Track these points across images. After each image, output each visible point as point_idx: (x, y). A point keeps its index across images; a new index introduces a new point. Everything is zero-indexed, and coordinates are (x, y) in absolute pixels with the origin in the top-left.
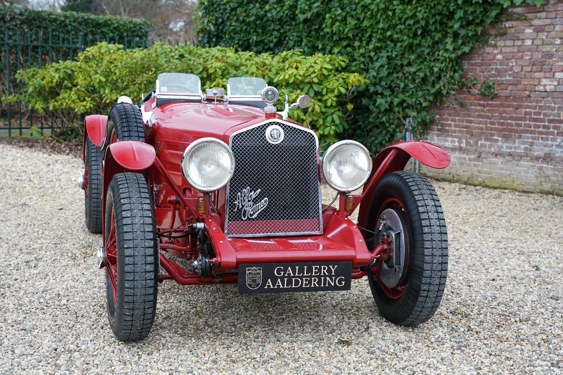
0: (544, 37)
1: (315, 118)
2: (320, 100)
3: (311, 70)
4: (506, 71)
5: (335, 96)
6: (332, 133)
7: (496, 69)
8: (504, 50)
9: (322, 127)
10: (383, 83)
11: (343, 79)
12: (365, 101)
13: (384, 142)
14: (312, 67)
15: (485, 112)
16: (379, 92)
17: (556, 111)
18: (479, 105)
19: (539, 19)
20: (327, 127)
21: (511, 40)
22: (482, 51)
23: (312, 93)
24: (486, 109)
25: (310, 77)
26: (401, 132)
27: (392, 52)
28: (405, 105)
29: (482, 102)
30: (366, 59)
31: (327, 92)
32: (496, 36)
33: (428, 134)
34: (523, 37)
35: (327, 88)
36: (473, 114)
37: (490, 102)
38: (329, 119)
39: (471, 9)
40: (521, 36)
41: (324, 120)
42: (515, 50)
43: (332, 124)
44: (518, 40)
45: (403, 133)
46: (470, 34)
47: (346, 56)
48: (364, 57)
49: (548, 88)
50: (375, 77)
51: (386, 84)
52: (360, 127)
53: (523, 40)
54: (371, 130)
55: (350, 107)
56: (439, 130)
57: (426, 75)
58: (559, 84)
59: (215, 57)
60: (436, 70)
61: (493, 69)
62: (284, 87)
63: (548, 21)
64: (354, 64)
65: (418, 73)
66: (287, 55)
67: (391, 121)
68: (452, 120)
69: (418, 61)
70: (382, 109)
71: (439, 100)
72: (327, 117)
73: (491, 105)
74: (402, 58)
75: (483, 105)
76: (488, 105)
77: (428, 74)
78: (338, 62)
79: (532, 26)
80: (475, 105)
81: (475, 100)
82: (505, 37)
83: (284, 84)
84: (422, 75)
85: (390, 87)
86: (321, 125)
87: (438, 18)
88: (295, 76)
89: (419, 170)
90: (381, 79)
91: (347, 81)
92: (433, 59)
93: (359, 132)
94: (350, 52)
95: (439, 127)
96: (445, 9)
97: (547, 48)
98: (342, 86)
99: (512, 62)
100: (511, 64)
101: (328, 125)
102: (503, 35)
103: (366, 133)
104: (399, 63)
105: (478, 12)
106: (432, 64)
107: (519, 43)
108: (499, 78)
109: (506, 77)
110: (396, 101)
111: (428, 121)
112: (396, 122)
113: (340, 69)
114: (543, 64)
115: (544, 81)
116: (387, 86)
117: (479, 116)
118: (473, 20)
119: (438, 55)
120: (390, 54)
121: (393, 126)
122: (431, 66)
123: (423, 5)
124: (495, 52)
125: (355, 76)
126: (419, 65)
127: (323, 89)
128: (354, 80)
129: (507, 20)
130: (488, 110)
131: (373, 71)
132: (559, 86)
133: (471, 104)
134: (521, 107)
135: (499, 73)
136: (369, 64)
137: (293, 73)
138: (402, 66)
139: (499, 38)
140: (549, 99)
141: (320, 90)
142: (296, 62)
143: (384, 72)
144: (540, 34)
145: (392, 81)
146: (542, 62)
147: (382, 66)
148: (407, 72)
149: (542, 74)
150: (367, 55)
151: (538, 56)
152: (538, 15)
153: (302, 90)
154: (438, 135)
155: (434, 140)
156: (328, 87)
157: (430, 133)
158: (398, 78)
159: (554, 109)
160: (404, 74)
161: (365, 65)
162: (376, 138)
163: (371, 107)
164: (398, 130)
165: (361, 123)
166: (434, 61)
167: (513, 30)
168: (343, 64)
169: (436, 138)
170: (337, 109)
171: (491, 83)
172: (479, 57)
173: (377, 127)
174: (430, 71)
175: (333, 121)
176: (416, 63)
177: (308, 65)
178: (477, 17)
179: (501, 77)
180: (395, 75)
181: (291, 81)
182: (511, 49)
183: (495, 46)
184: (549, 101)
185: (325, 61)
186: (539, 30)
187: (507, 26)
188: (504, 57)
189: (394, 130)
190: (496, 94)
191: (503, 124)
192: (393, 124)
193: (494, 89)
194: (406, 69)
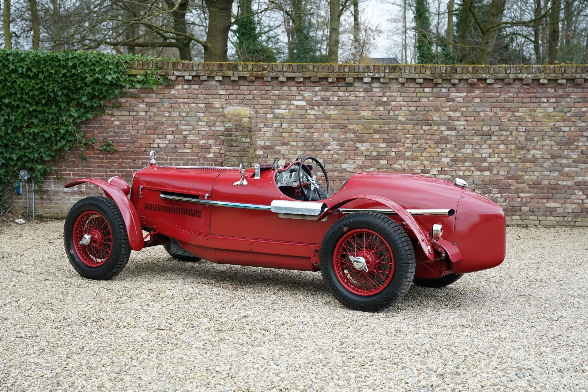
0: (155, 111)
4: (124, 133)
7: (114, 131)
8: (120, 117)
15: (105, 163)
17: (169, 161)
18: (99, 158)
19: (150, 98)
21: (126, 111)
22: (99, 118)
24: (105, 161)
27: (8, 115)
28: (26, 159)
29: (101, 156)
32: (113, 108)
34: (138, 110)
36: (92, 165)
37: (109, 156)
39: (97, 87)
40: (135, 108)
42: (132, 118)
44: (133, 111)
45: (17, 184)
46: (95, 105)
49: (161, 146)
53: (137, 112)
56: (55, 179)
57: (51, 136)
58: (170, 143)
60: (62, 132)
61: (111, 131)
63: (158, 100)
65: (41, 134)
67: (5, 174)
68: (70, 171)
69: (41, 125)
71: (57, 155)
73: (110, 158)
74: (21, 121)
75: (102, 158)
76: (106, 158)
77: (53, 135)
79: (144, 102)
80: (94, 158)
81: (94, 154)
82: (121, 109)
84: (47, 136)
85: (6, 145)
87: (65, 92)
89: (35, 213)
92: (55, 123)
95: (55, 176)
96: (71, 85)
97: (159, 118)
99: (129, 127)
100: (128, 128)
102: (119, 107)
104: (19, 126)
105: (104, 90)
106: (56, 127)
107: (135, 113)
108: (117, 138)
109: (124, 137)
110: (15, 157)
111: (48, 172)
112: (11, 174)
114: (155, 129)
115: (158, 141)
117: (98, 167)
118: (98, 95)
119: (63, 121)
121: (8, 178)
123: (50, 81)
124: (113, 119)
126: (42, 127)
129: (121, 97)
130: (108, 162)
132: (170, 144)
133: (90, 158)
134: (139, 159)
135: (117, 134)
138: (22, 127)
139: (115, 109)
140: (162, 153)
144: (151, 109)
146: (155, 128)
148: (27, 132)
149: (156, 136)
151: (151, 123)
152: (149, 95)
154: (55, 183)
155: (51, 188)
158: (17, 137)
159: (167, 160)
160: (23, 134)
166: (57, 124)
167: (127, 104)
169: (52, 185)
171: (111, 142)
172: (97, 122)
174: (54, 133)
176: (38, 125)
178: (102, 93)
179: (119, 137)
182: (128, 118)
183: (112, 115)
184: (162, 155)
186: (150, 105)
187: (122, 101)
188: (121, 123)
189: (9, 181)
190: (116, 151)
191: (122, 172)
192: (7, 176)
193: (113, 146)
194: (25, 130)
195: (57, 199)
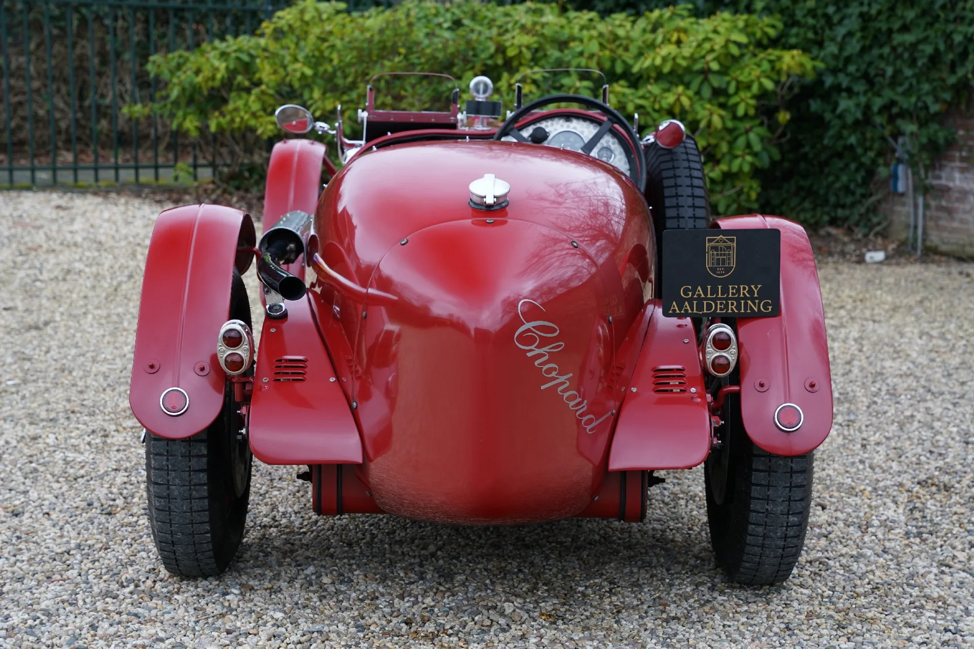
1: (713, 141)
2: (722, 106)
3: (707, 46)
5: (754, 97)
6: (746, 168)
9: (727, 158)
10: (852, 68)
11: (771, 61)
12: (815, 105)
13: (852, 186)
14: (707, 39)
16: (844, 85)
20: (736, 157)
23: (707, 92)
25: (703, 60)
26: (887, 165)
27: (869, 4)
28: (895, 110)
30: (818, 22)
31: (738, 89)
33: (941, 167)
35: (739, 83)
38: (741, 141)
41: (731, 144)
43: (747, 151)
45: (892, 168)
47: (778, 16)
48: (814, 16)
50: (836, 57)
51: (858, 70)
52: (805, 156)
54: (826, 163)
55: (784, 117)
56: (963, 159)
57: (937, 50)
59: (518, 25)
60: (958, 38)
62: (652, 81)
64: (794, 30)
65: (921, 47)
66: (661, 16)
67: (868, 144)
69: (923, 22)
70: (850, 120)
71: (964, 100)
72: (736, 139)
74: (889, 17)
77: (942, 47)
78: (761, 29)
83: (653, 74)
84: (928, 49)
85: (866, 76)
86: (724, 155)
88: (674, 59)
89: (924, 240)
90: (848, 60)
91: (778, 65)
92: (952, 16)
93: (803, 166)
94: (788, 8)
95: (964, 154)
98: (768, 77)
101: (739, 153)
103: (816, 169)
104: (884, 28)
106: (951, 27)
110: (877, 103)
111: (941, 141)
112: (877, 145)
113: (765, 41)
116: (858, 74)
119: (964, 9)
120: (865, 9)
121: (871, 154)
122: (948, 31)
125: (793, 57)
126: (925, 30)
127: (728, 83)
128: (792, 63)
131: (832, 44)
136: (824, 31)
137: (670, 54)
138: (890, 32)
141: (724, 86)
142: (679, 30)
143: (854, 46)
145: (870, 64)
147: (850, 34)
148: (899, 44)
150: (820, 12)
153: (687, 86)
154: (963, 170)
155: (953, 180)
156: (741, 78)
157: (945, 166)
158: (881, 56)
160: (894, 49)
161: (816, 33)
162: (838, 178)
163: (828, 116)
164: (881, 161)
165: (807, 149)
166: (955, 20)
168: (772, 33)
169: (957, 175)
170: (757, 122)
173: (840, 155)
174: (945, 42)
175: (749, 145)
176: (918, 25)
177: (701, 37)
180: (875, 52)
181: (666, 69)
185: (736, 27)
189: (874, 162)
192: (870, 149)
194: (898, 38)
195: (965, 212)
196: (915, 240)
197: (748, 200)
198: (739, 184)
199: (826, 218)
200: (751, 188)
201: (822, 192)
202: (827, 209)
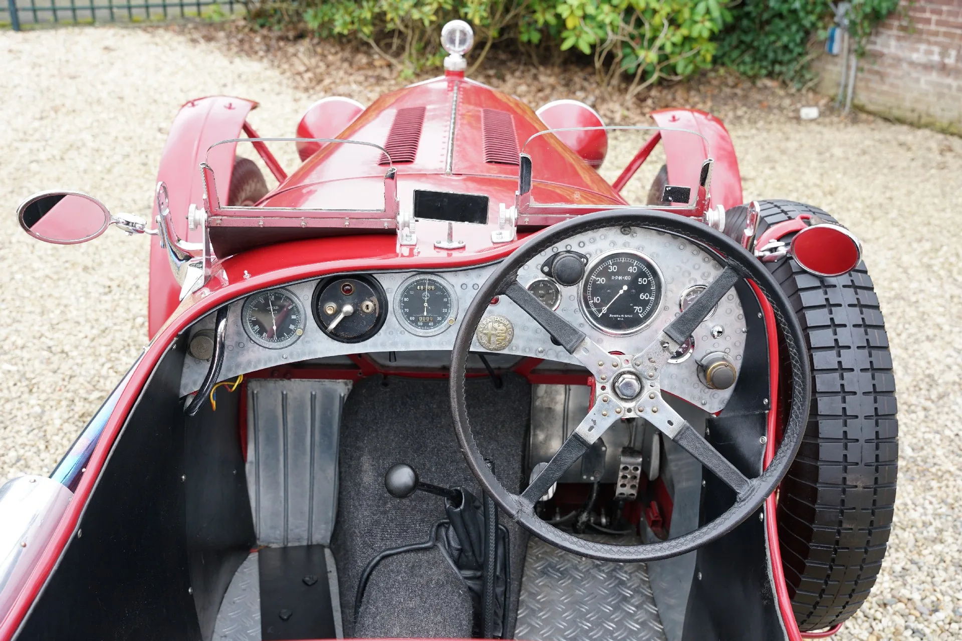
1: (676, 7)
6: (706, 34)
9: (688, 23)
13: (791, 45)
20: (696, 22)
26: (825, 28)
33: (877, 34)
41: (692, 9)
43: (707, 17)
45: (829, 31)
52: (748, 14)
54: (768, 22)
56: (903, 28)
67: (809, 8)
68: (933, 12)
86: (685, 20)
89: (852, 99)
93: (745, 23)
95: (904, 23)
101: (699, 18)
103: (758, 26)
111: (884, 11)
112: (819, 9)
121: (813, 18)
154: (899, 38)
155: (888, 46)
157: (882, 33)
162: (779, 38)
164: (820, 24)
169: (893, 43)
173: (780, 16)
175: (708, 12)
189: (813, 25)
192: (812, 12)
195: (897, 77)
196: (845, 96)
197: (704, 61)
198: (696, 47)
199: (764, 72)
200: (707, 51)
201: (763, 48)
202: (765, 63)
